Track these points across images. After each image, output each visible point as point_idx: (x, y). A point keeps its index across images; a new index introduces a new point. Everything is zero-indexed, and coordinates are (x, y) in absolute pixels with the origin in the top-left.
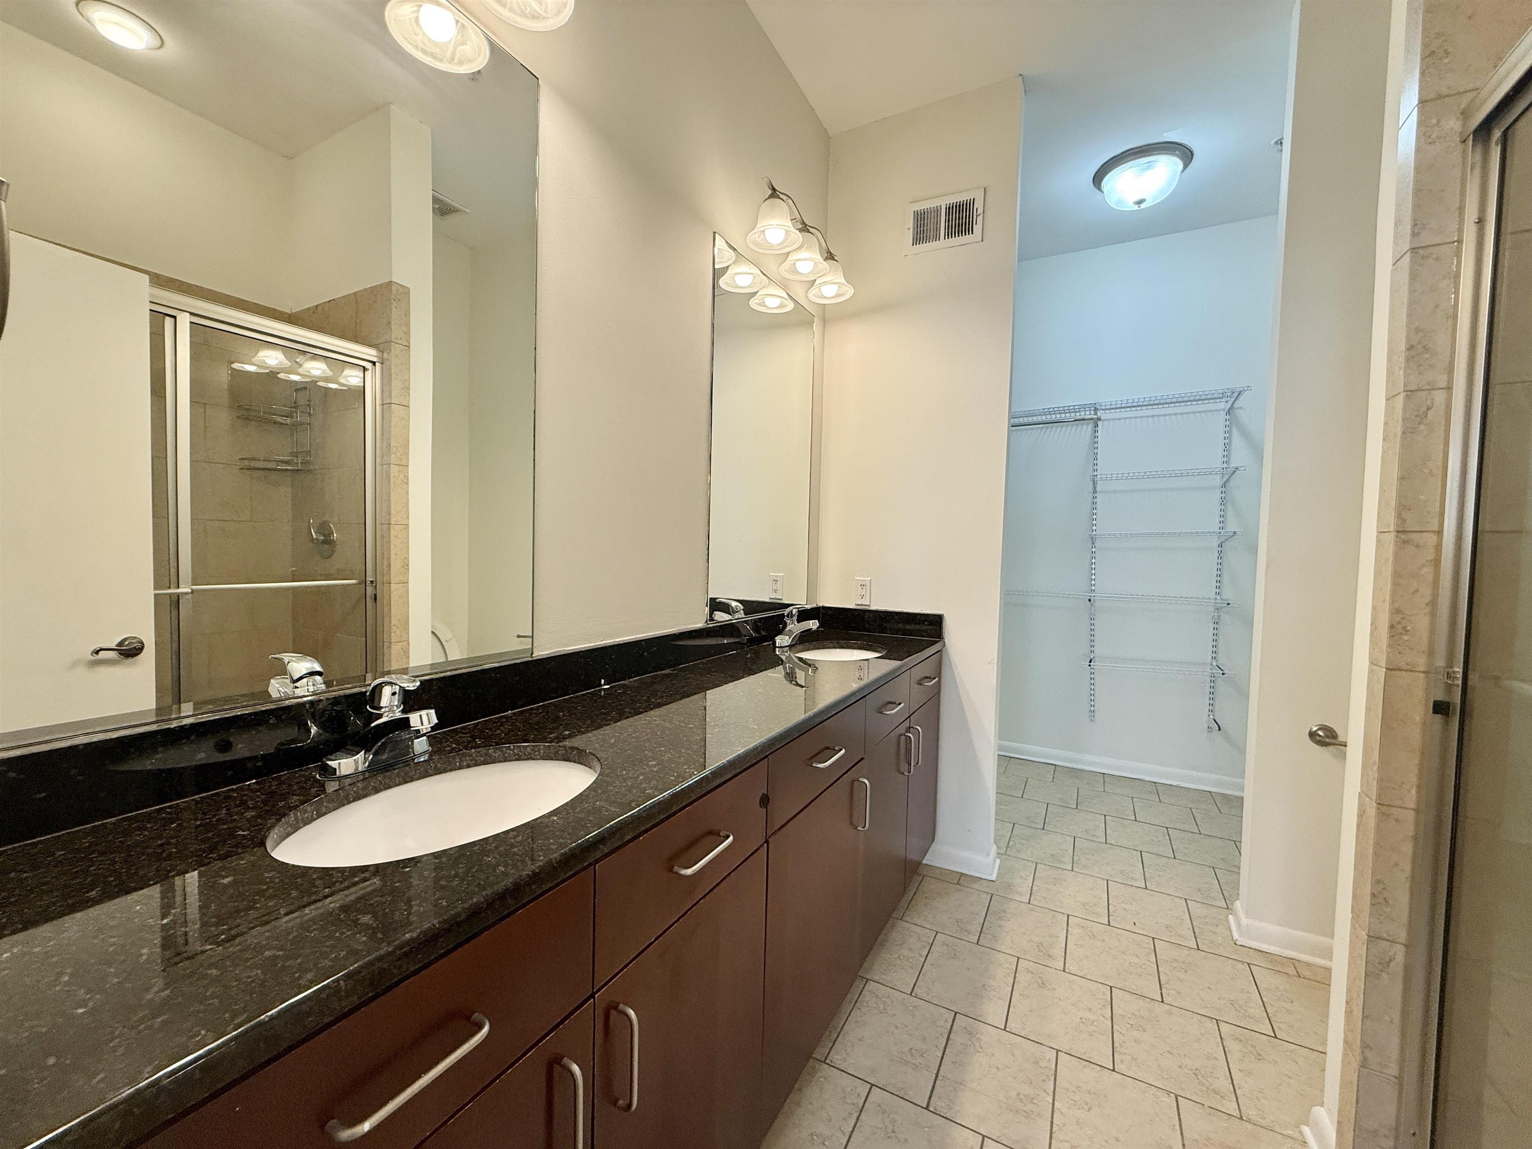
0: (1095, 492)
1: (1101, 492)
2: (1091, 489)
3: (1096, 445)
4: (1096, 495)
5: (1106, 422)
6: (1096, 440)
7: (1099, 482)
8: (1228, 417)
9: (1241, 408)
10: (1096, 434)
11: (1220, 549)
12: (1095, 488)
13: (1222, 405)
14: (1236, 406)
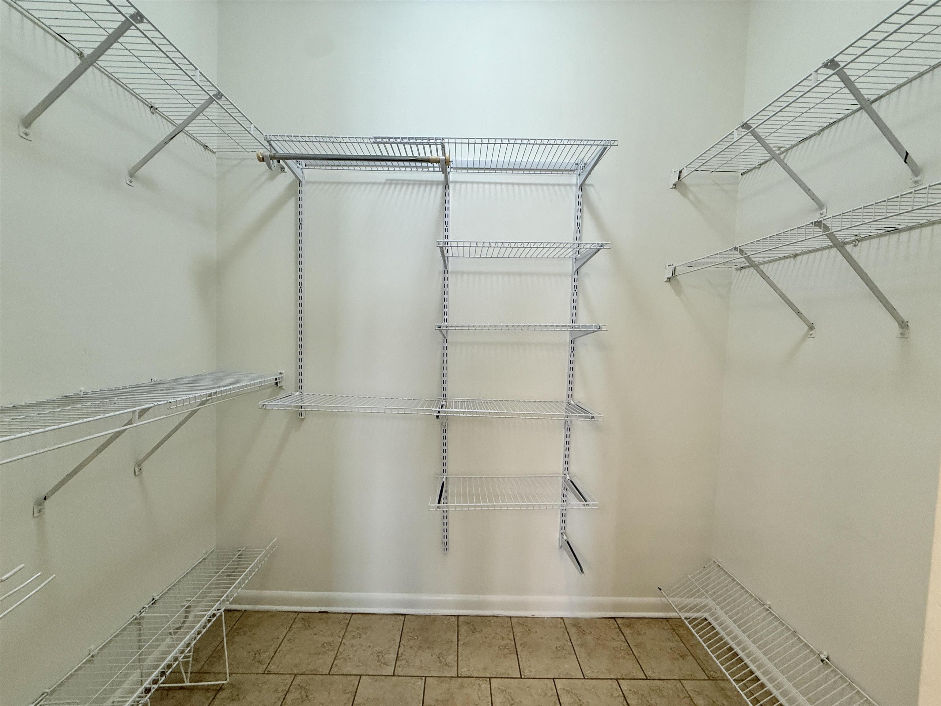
0: (446, 271)
1: (452, 272)
2: (442, 268)
3: (447, 212)
4: (447, 275)
5: (458, 185)
6: (447, 205)
7: (450, 259)
8: (580, 193)
9: (592, 185)
10: (447, 198)
11: (572, 345)
12: (446, 267)
13: (574, 179)
14: (587, 182)
